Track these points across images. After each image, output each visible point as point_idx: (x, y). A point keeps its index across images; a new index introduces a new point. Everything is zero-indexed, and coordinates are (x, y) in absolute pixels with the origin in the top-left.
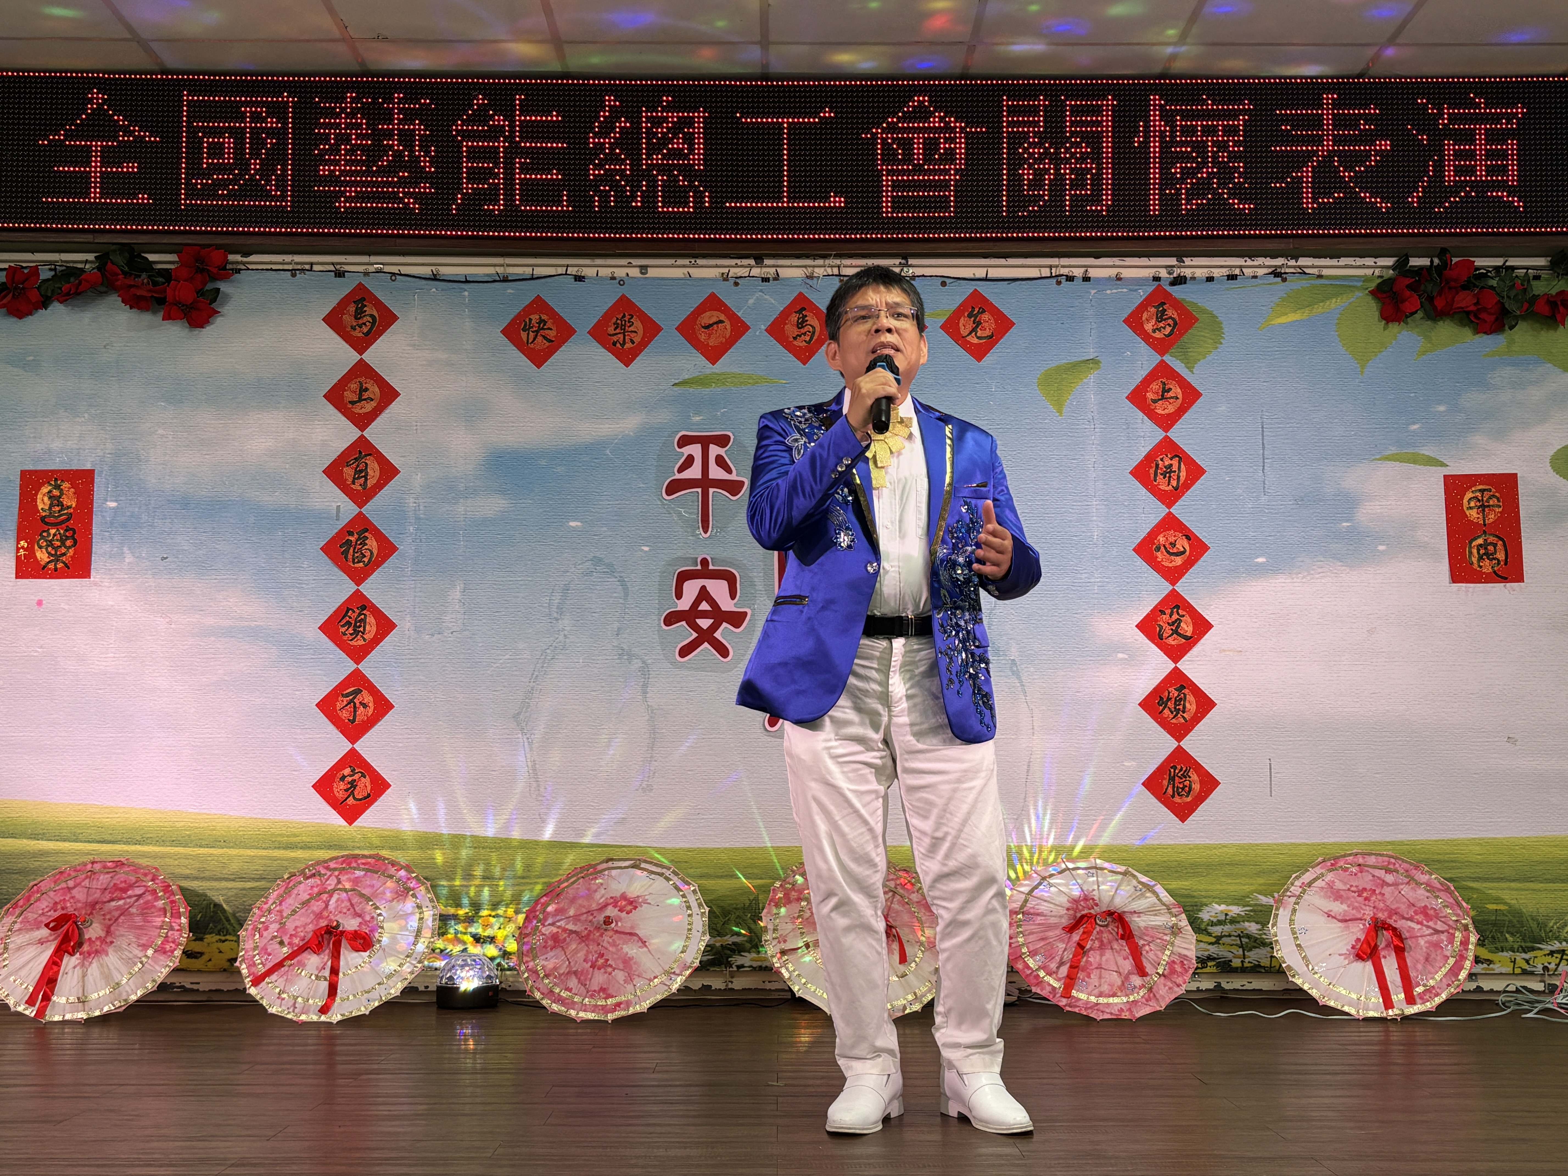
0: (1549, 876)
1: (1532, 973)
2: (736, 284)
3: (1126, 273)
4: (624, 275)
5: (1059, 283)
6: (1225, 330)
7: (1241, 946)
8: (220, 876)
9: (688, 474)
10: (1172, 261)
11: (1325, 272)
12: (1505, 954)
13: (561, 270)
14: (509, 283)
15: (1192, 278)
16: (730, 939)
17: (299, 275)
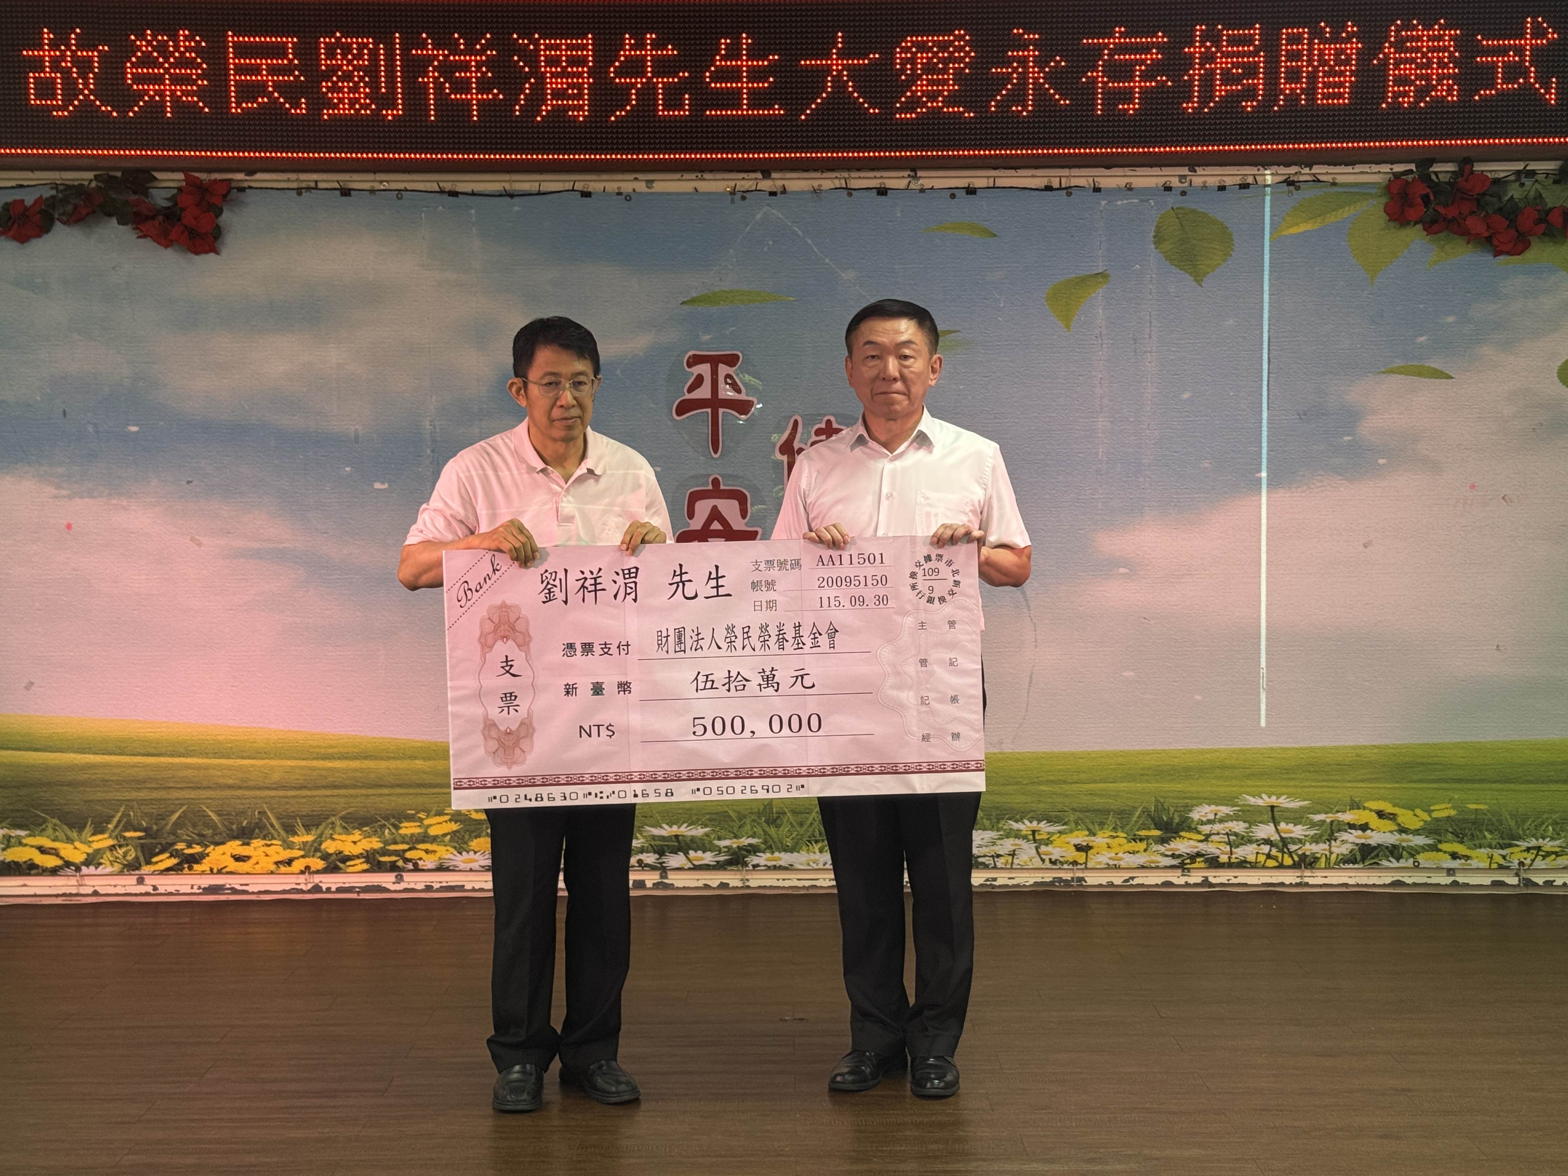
0: (1530, 778)
1: (1508, 868)
2: (744, 198)
3: (1137, 183)
4: (631, 190)
5: (1069, 194)
7: (1229, 843)
8: (261, 784)
9: (698, 395)
10: (1185, 171)
11: (1340, 179)
12: (1483, 850)
13: (568, 186)
14: (516, 200)
15: (1204, 187)
16: (745, 841)
17: (305, 194)
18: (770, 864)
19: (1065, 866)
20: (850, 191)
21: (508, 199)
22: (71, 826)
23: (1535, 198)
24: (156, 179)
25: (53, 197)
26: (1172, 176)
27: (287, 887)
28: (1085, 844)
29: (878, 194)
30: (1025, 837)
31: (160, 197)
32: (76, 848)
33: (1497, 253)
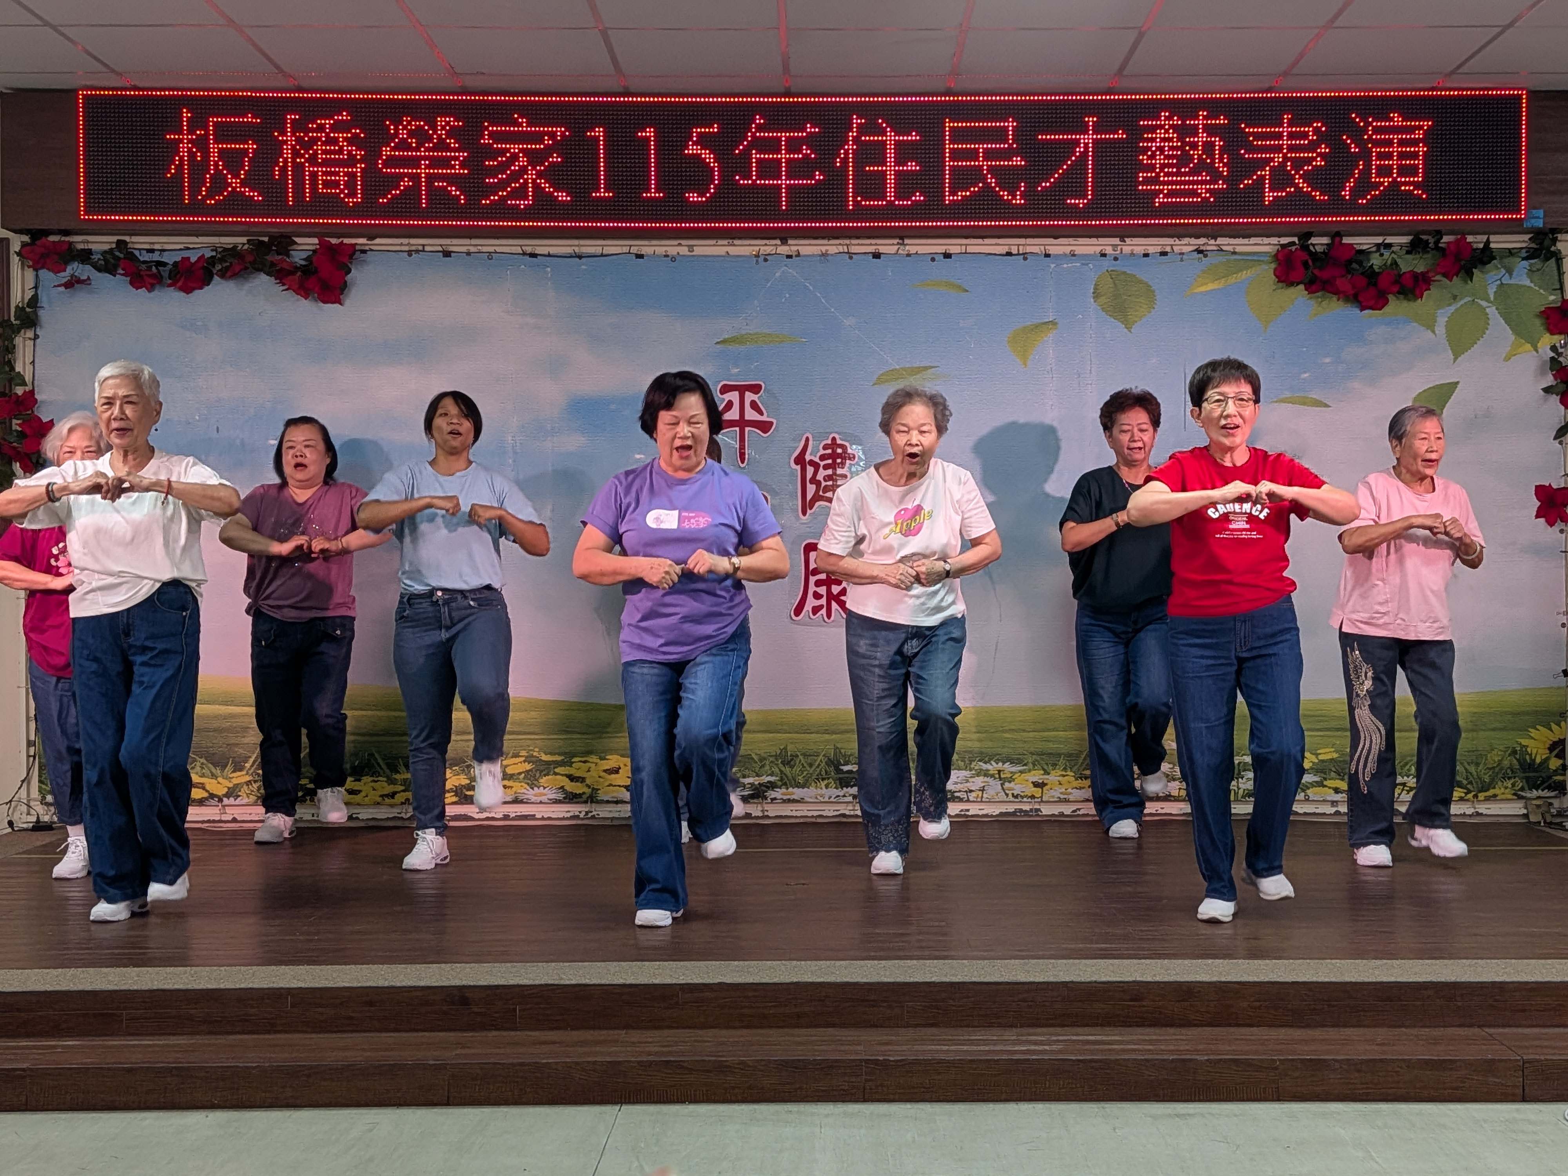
2: (766, 260)
3: (1079, 250)
4: (676, 253)
5: (1025, 259)
6: (1158, 297)
10: (1116, 241)
11: (1238, 249)
13: (626, 250)
14: (584, 260)
15: (1132, 254)
16: (766, 779)
17: (414, 255)
18: (785, 797)
19: (1025, 799)
20: (851, 255)
21: (577, 259)
22: (215, 765)
23: (1391, 264)
24: (296, 243)
25: (212, 257)
26: (1107, 244)
27: (391, 816)
28: (1040, 781)
29: (874, 257)
30: (992, 776)
31: (298, 257)
32: (219, 783)
33: (1363, 309)
